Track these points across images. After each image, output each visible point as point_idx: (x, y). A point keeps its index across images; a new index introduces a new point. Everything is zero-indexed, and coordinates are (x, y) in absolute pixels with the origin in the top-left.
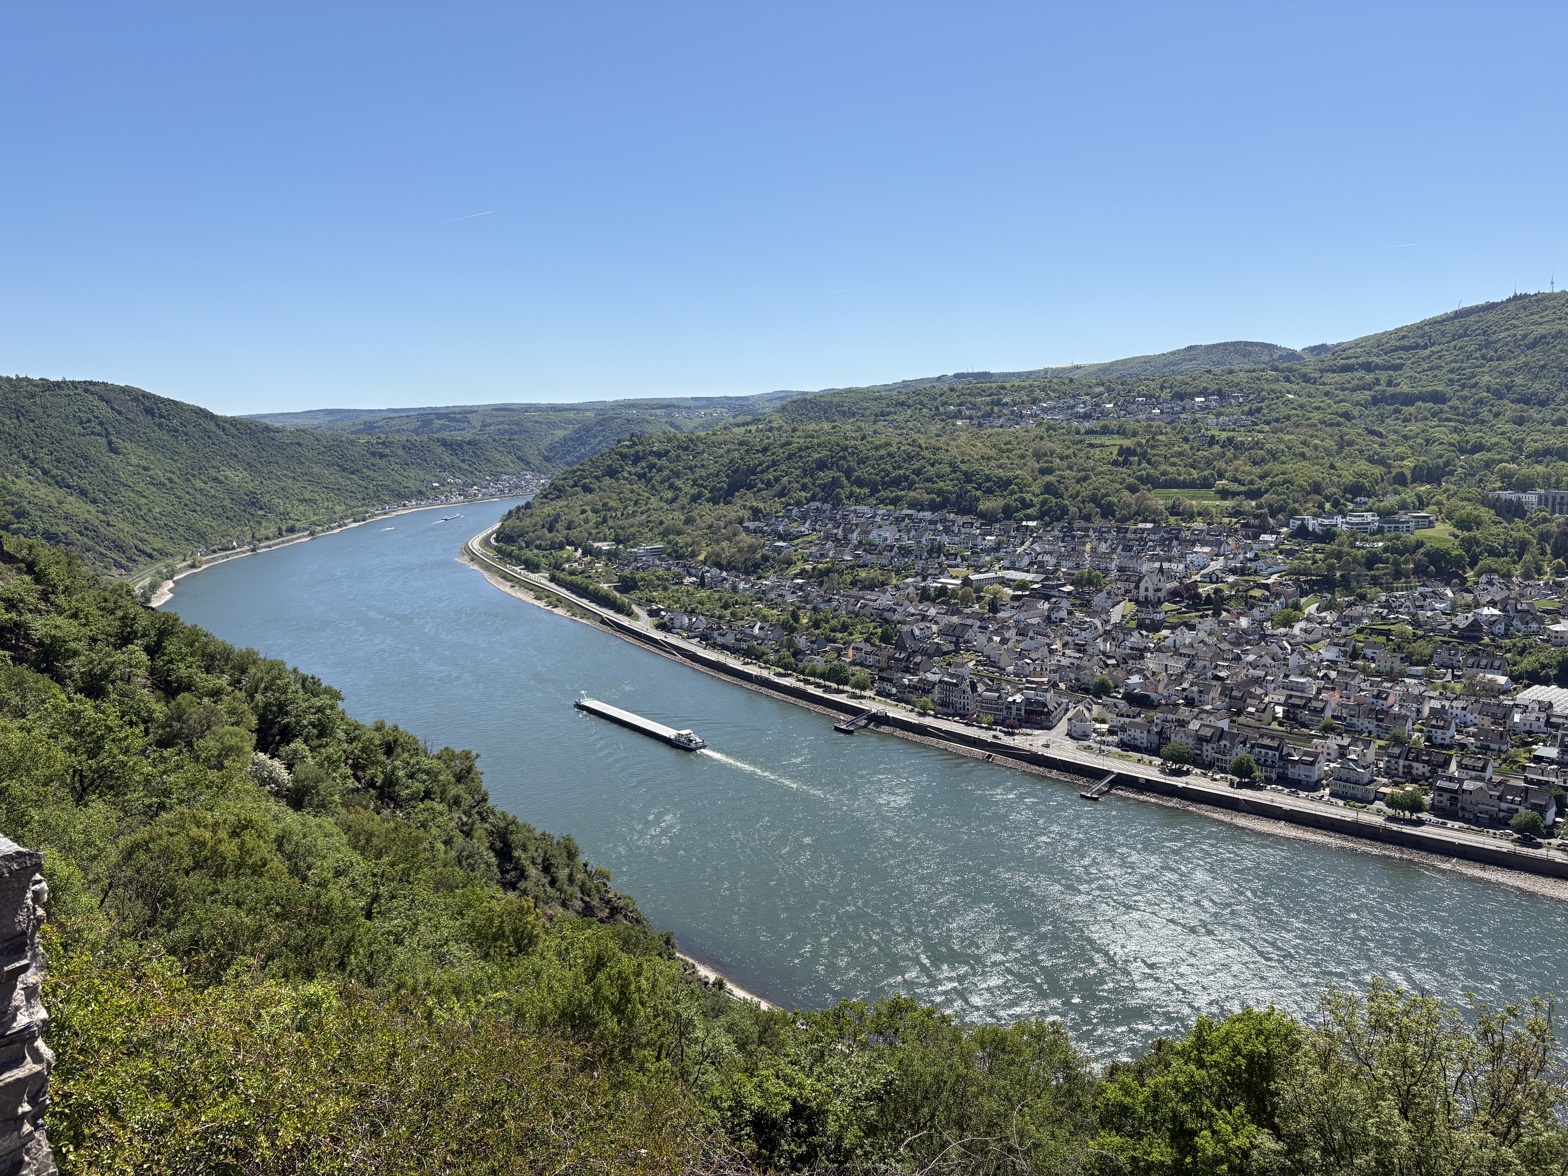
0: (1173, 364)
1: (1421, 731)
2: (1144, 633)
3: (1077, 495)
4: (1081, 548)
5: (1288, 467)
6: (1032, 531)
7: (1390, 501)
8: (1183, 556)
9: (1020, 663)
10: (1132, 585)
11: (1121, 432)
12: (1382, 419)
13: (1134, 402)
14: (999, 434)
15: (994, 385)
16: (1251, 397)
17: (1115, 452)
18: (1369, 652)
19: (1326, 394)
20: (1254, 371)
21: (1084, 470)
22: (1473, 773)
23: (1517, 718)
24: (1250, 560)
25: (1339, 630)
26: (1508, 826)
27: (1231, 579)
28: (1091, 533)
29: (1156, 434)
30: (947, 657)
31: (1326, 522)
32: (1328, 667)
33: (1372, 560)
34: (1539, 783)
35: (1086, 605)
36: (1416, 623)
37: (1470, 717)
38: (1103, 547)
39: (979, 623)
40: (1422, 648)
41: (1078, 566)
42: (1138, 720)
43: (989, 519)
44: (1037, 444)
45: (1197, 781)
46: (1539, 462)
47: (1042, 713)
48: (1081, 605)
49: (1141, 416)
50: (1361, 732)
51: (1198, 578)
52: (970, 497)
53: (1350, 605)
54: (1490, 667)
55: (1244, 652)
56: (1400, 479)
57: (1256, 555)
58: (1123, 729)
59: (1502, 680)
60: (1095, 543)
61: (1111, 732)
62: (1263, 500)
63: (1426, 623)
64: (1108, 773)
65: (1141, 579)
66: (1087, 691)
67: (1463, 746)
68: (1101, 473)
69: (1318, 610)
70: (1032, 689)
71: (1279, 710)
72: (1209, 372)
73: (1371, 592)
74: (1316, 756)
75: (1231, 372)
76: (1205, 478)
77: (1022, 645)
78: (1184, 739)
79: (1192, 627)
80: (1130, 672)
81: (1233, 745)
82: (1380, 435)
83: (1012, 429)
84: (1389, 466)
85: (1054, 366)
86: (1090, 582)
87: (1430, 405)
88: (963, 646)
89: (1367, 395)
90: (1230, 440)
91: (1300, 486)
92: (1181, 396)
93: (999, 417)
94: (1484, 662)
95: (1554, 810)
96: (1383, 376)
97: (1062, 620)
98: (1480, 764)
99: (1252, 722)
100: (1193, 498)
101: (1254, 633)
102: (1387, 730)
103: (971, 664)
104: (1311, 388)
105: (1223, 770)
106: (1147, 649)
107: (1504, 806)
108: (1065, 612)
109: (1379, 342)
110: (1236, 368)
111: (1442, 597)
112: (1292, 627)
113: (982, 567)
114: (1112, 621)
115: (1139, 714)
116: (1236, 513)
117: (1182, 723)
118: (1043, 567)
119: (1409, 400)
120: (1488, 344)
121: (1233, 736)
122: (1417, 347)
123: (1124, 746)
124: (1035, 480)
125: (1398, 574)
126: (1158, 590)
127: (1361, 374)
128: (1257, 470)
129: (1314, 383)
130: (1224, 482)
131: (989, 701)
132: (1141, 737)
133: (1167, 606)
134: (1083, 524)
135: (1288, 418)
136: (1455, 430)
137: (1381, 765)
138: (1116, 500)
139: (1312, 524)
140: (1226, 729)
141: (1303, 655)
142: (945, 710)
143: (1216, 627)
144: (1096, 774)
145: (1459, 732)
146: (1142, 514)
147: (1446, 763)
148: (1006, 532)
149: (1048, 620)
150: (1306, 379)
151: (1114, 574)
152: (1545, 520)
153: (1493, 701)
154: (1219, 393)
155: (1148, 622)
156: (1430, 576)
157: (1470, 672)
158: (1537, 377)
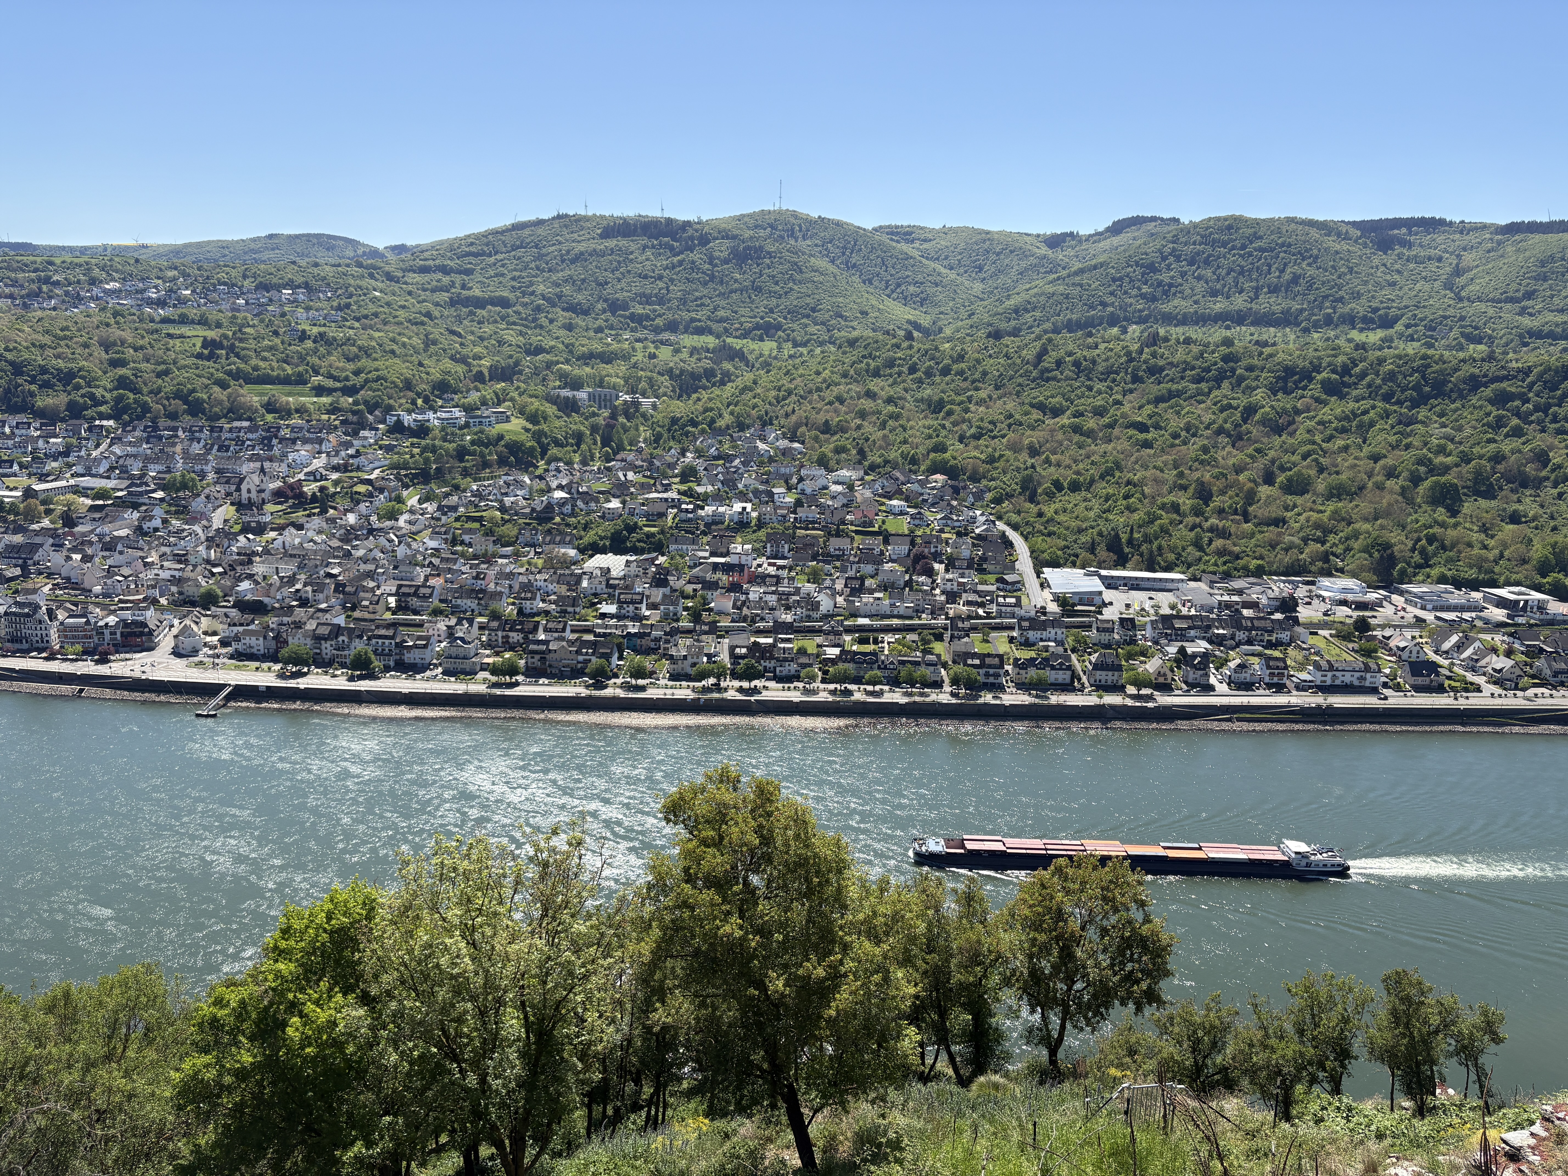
0: (252, 251)
1: (513, 604)
2: (251, 536)
3: (159, 391)
4: (169, 450)
5: (379, 364)
6: (108, 431)
7: (474, 397)
8: (285, 455)
9: (109, 582)
10: (233, 488)
11: (203, 322)
12: (459, 320)
13: (215, 290)
14: (52, 319)
15: (39, 259)
16: (340, 292)
17: (199, 345)
18: (467, 538)
19: (410, 293)
20: (339, 265)
21: (164, 363)
22: (556, 635)
23: (585, 584)
24: (352, 456)
25: (439, 519)
26: (584, 674)
27: (335, 476)
28: (180, 433)
29: (242, 326)
30: (12, 584)
31: (420, 417)
32: (432, 555)
33: (461, 454)
34: (604, 635)
35: (182, 511)
36: (503, 509)
37: (551, 587)
38: (197, 449)
39: (51, 541)
40: (510, 530)
41: (169, 471)
42: (252, 627)
43: (49, 418)
44: (103, 331)
45: (316, 680)
46: (587, 364)
47: (142, 634)
48: (176, 512)
49: (225, 306)
50: (465, 612)
51: (301, 476)
52: (23, 392)
53: (447, 495)
54: (562, 543)
55: (354, 547)
56: (479, 377)
57: (358, 451)
58: (237, 639)
59: (572, 552)
60: (186, 443)
61: (224, 643)
62: (359, 396)
63: (511, 508)
64: (223, 686)
65: (242, 480)
66: (193, 604)
67: (547, 613)
68: (185, 367)
69: (420, 502)
70: (127, 609)
71: (392, 601)
72: (294, 263)
73: (463, 482)
74: (428, 638)
75: (316, 265)
76: (300, 375)
77: (109, 562)
78: (302, 641)
79: (300, 527)
80: (239, 579)
81: (350, 639)
82: (460, 335)
83: (68, 313)
84: (468, 365)
85: (115, 243)
86: (184, 486)
87: (498, 309)
88: (32, 569)
89: (445, 296)
90: (322, 335)
91: (393, 382)
92: (264, 287)
93: (50, 298)
94: (558, 539)
95: (616, 655)
96: (458, 279)
97: (156, 530)
98: (561, 626)
99: (367, 616)
100: (289, 394)
101: (361, 528)
102: (486, 607)
103: (46, 589)
104: (396, 287)
105: (343, 665)
106: (255, 554)
107: (581, 658)
108: (159, 521)
109: (454, 248)
110: (321, 261)
111: (520, 484)
112: (397, 520)
113: (48, 475)
114: (215, 527)
115: (253, 621)
116: (333, 410)
117: (298, 625)
118: (127, 472)
119: (480, 303)
120: (540, 257)
121: (350, 631)
122: (483, 254)
123: (241, 656)
124: (105, 373)
125: (486, 465)
126: (262, 491)
127: (439, 275)
128: (351, 366)
129: (398, 282)
130: (320, 378)
131: (75, 628)
132: (257, 644)
133: (270, 507)
134: (170, 423)
135: (376, 315)
136: (521, 333)
137: (484, 638)
138: (205, 397)
139: (408, 419)
140: (343, 625)
141: (409, 546)
142: (17, 646)
143: (324, 525)
144: (208, 690)
145: (543, 601)
146: (235, 411)
147: (535, 629)
148: (76, 433)
149: (139, 531)
150: (390, 277)
151: (211, 476)
152: (594, 414)
153: (567, 572)
154: (307, 286)
155: (253, 525)
156: (511, 466)
157: (546, 548)
158: (580, 289)
